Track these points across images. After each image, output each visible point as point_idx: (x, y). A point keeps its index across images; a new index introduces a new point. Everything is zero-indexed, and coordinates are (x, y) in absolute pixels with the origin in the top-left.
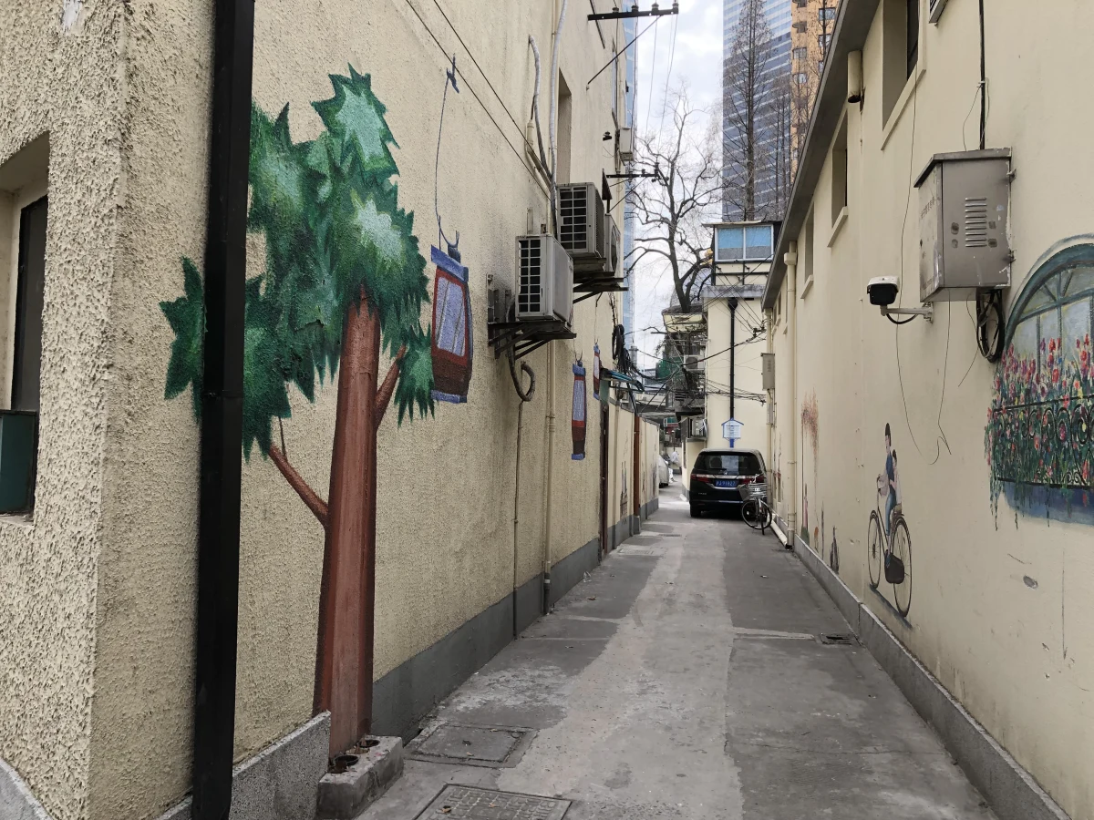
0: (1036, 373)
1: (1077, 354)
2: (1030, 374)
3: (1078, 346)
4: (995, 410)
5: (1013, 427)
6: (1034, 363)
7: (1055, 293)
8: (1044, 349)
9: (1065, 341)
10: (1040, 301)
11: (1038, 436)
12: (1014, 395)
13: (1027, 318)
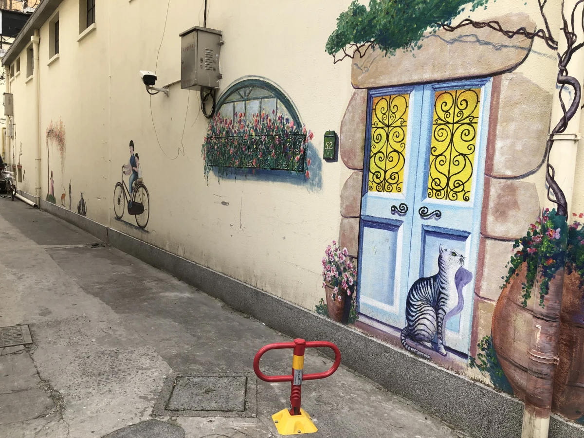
0: (232, 124)
1: (253, 120)
2: (229, 125)
3: (253, 117)
4: (209, 138)
5: (219, 145)
6: (231, 120)
7: (243, 95)
8: (237, 116)
9: (247, 114)
10: (235, 97)
11: (232, 149)
12: (220, 133)
13: (228, 103)
